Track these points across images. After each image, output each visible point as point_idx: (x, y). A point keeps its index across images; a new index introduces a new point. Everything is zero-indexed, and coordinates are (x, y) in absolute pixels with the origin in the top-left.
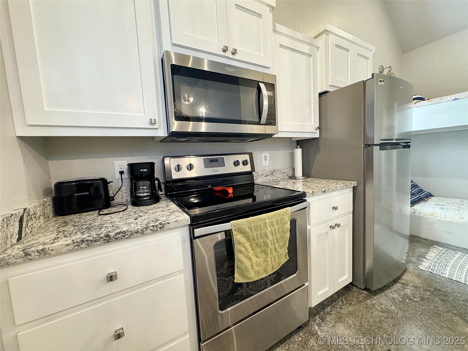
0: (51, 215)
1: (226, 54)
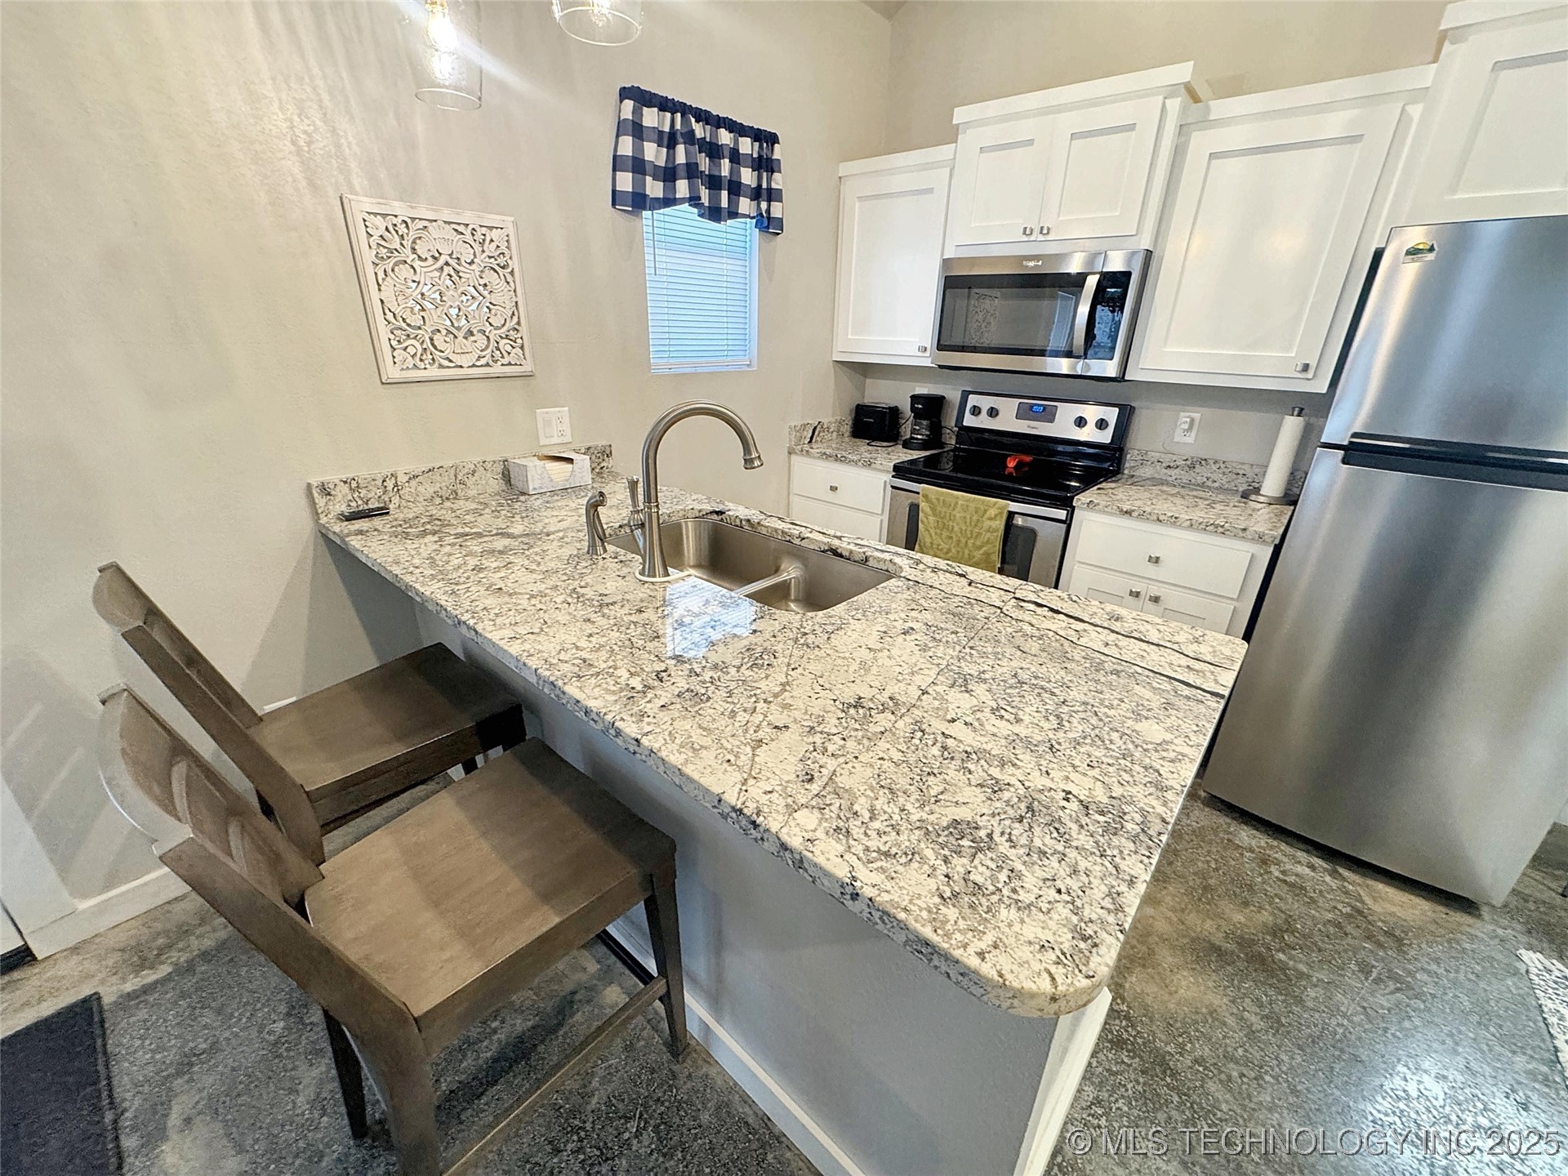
1: (1032, 238)
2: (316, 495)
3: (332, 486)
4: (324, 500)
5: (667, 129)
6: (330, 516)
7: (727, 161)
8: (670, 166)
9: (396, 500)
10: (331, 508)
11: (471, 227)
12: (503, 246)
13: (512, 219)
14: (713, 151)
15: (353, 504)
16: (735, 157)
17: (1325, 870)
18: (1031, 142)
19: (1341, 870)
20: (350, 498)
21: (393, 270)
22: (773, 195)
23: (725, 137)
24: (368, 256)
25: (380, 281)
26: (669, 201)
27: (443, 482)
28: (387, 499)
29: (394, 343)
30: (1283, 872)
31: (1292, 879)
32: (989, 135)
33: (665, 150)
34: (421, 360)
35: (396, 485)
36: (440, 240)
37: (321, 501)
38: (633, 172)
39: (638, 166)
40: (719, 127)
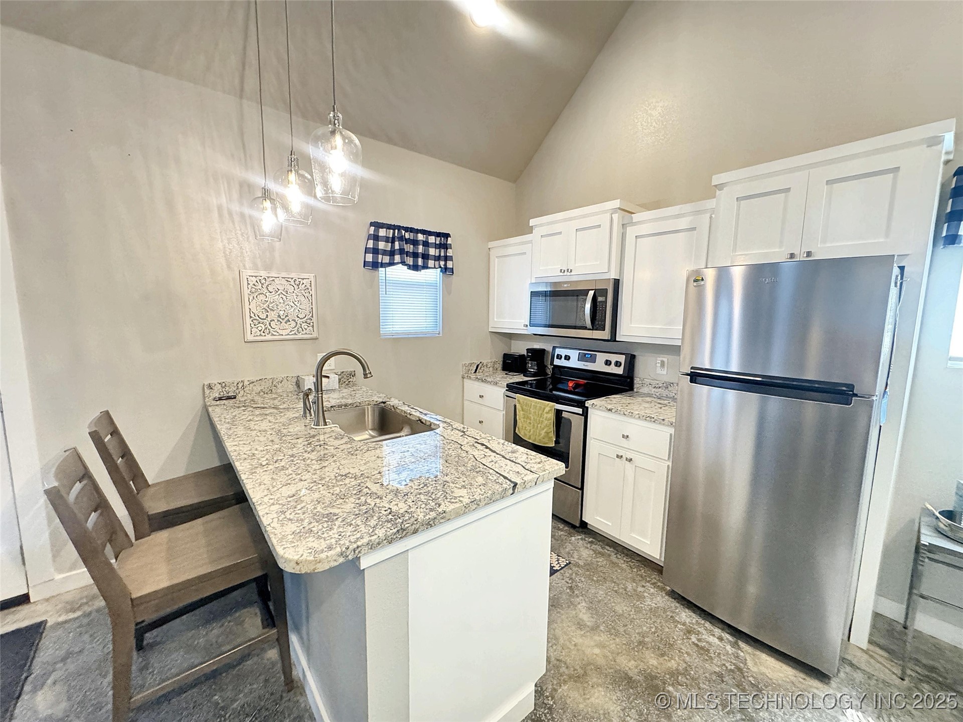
0: (500, 368)
1: (565, 273)
2: (205, 388)
3: (213, 385)
4: (209, 391)
5: (391, 236)
6: (210, 398)
7: (421, 246)
8: (393, 250)
9: (242, 392)
10: (211, 395)
11: (294, 279)
12: (308, 286)
13: (314, 275)
14: (415, 243)
15: (221, 393)
16: (426, 244)
17: (730, 642)
18: (560, 233)
19: (740, 643)
20: (221, 391)
21: (257, 296)
22: (446, 258)
23: (421, 237)
24: (246, 292)
25: (250, 301)
26: (391, 264)
27: (265, 386)
28: (238, 392)
29: (252, 325)
30: (699, 640)
31: (703, 644)
32: (544, 230)
33: (390, 244)
34: (263, 332)
35: (243, 386)
36: (280, 284)
37: (207, 391)
38: (373, 254)
39: (375, 251)
40: (417, 233)
